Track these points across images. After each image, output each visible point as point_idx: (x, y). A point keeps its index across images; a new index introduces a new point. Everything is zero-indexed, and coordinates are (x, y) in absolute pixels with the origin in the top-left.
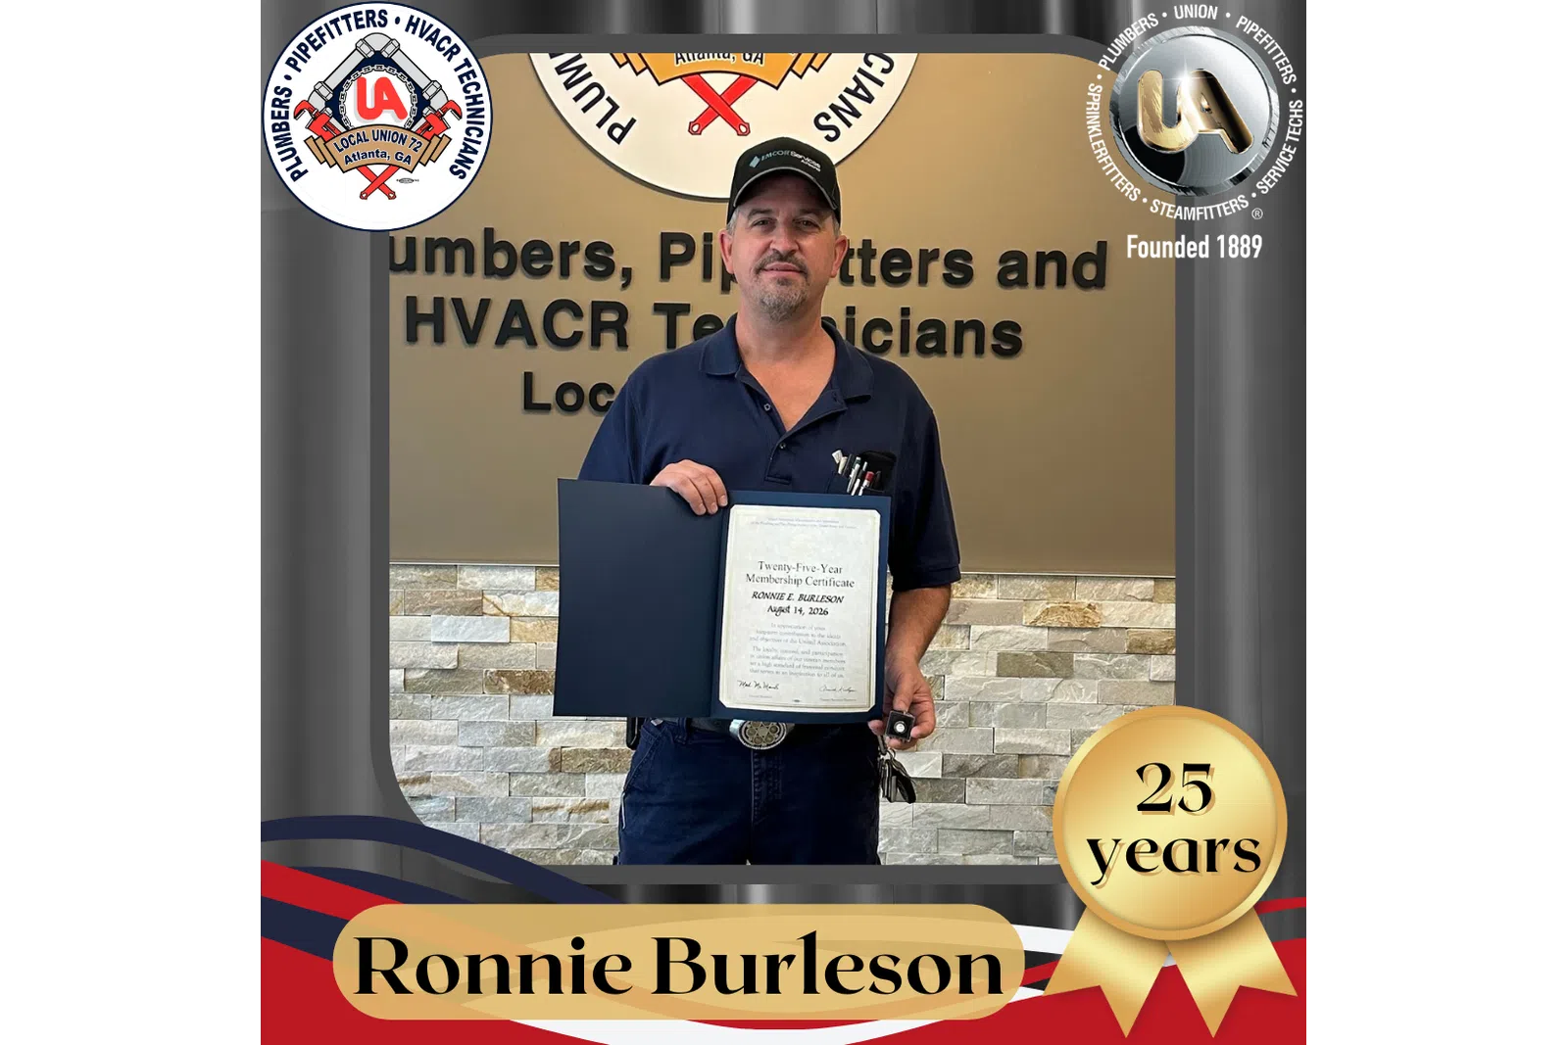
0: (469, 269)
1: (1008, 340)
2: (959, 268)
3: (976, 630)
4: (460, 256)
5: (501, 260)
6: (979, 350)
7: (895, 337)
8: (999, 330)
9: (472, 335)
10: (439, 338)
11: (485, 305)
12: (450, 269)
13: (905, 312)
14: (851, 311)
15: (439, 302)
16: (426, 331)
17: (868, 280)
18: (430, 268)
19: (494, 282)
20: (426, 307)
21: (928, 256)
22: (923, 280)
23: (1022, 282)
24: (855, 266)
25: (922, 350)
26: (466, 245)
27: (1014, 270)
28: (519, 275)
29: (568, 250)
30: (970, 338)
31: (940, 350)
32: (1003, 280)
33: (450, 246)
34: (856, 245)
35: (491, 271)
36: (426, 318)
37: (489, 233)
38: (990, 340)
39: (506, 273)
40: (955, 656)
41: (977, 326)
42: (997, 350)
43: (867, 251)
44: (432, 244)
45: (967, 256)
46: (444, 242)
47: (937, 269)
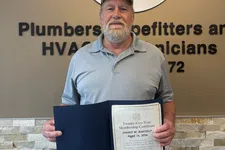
0: (60, 34)
1: (213, 49)
2: (198, 30)
3: (208, 133)
4: (58, 30)
5: (69, 31)
6: (205, 52)
7: (181, 49)
8: (210, 46)
9: (61, 52)
10: (52, 53)
11: (65, 44)
12: (55, 34)
13: (183, 42)
14: (168, 42)
15: (52, 44)
16: (48, 52)
17: (172, 34)
18: (49, 34)
19: (68, 37)
20: (48, 45)
21: (189, 27)
22: (188, 33)
23: (216, 33)
24: (169, 30)
25: (188, 53)
26: (59, 27)
27: (213, 30)
28: (75, 36)
29: (88, 28)
30: (202, 49)
31: (194, 53)
32: (211, 33)
33: (55, 28)
34: (169, 24)
35: (66, 34)
36: (48, 48)
37: (66, 24)
38: (208, 50)
39: (71, 35)
40: (202, 140)
41: (204, 46)
42: (210, 52)
43: (172, 26)
44: (50, 27)
45: (200, 26)
46: (53, 27)
47: (192, 30)
